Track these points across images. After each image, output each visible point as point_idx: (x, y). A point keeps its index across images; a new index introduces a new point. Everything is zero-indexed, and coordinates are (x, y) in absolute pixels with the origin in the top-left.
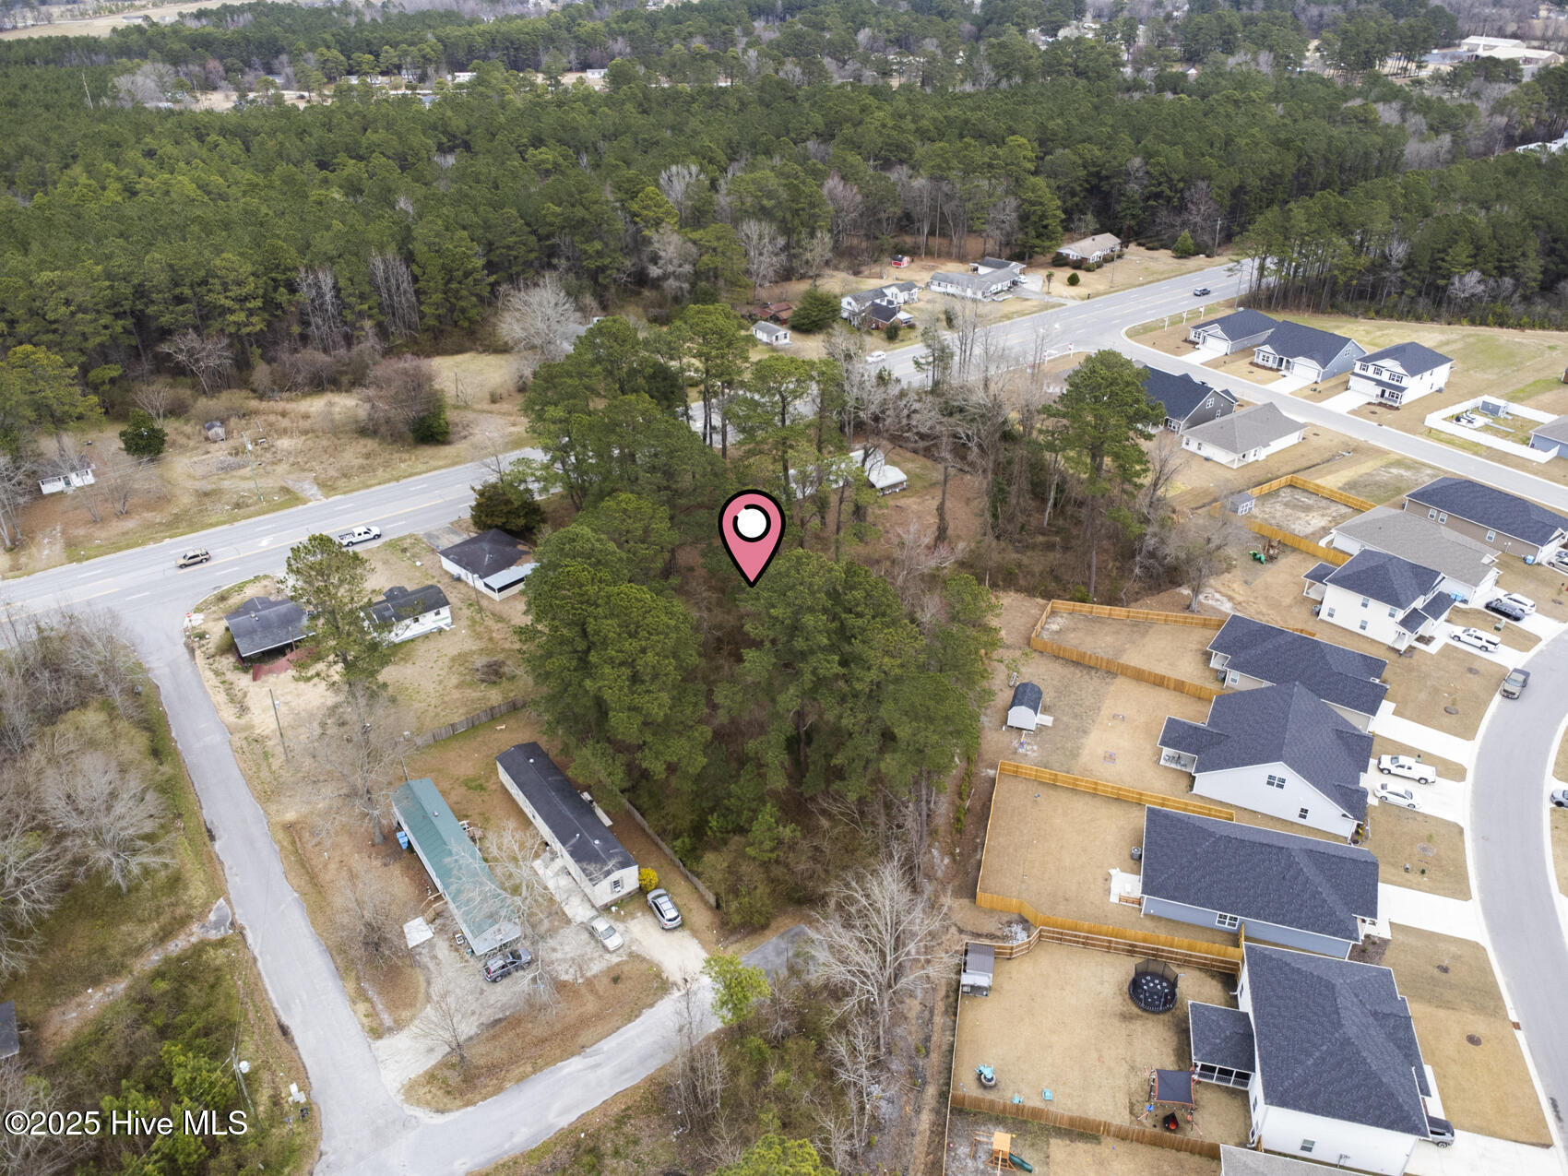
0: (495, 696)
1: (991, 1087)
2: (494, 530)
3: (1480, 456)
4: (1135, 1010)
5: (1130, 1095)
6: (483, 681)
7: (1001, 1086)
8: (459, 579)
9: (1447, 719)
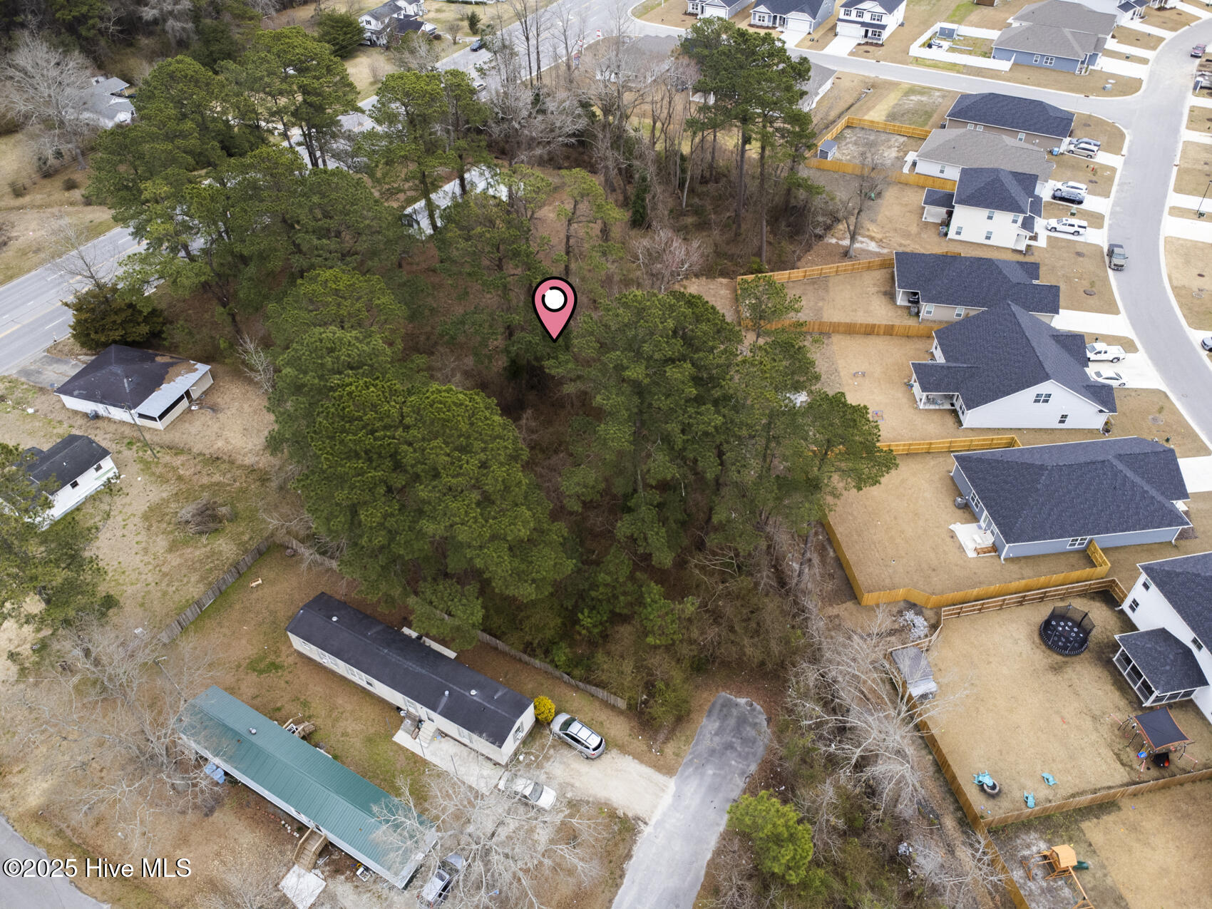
0: (225, 547)
1: (998, 794)
2: (113, 347)
3: (963, 73)
4: (1059, 658)
5: (1110, 746)
6: (201, 533)
7: (1005, 789)
8: (97, 416)
9: (1092, 301)
